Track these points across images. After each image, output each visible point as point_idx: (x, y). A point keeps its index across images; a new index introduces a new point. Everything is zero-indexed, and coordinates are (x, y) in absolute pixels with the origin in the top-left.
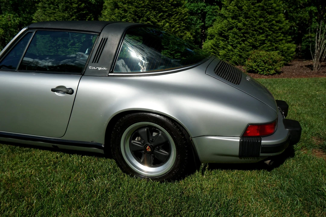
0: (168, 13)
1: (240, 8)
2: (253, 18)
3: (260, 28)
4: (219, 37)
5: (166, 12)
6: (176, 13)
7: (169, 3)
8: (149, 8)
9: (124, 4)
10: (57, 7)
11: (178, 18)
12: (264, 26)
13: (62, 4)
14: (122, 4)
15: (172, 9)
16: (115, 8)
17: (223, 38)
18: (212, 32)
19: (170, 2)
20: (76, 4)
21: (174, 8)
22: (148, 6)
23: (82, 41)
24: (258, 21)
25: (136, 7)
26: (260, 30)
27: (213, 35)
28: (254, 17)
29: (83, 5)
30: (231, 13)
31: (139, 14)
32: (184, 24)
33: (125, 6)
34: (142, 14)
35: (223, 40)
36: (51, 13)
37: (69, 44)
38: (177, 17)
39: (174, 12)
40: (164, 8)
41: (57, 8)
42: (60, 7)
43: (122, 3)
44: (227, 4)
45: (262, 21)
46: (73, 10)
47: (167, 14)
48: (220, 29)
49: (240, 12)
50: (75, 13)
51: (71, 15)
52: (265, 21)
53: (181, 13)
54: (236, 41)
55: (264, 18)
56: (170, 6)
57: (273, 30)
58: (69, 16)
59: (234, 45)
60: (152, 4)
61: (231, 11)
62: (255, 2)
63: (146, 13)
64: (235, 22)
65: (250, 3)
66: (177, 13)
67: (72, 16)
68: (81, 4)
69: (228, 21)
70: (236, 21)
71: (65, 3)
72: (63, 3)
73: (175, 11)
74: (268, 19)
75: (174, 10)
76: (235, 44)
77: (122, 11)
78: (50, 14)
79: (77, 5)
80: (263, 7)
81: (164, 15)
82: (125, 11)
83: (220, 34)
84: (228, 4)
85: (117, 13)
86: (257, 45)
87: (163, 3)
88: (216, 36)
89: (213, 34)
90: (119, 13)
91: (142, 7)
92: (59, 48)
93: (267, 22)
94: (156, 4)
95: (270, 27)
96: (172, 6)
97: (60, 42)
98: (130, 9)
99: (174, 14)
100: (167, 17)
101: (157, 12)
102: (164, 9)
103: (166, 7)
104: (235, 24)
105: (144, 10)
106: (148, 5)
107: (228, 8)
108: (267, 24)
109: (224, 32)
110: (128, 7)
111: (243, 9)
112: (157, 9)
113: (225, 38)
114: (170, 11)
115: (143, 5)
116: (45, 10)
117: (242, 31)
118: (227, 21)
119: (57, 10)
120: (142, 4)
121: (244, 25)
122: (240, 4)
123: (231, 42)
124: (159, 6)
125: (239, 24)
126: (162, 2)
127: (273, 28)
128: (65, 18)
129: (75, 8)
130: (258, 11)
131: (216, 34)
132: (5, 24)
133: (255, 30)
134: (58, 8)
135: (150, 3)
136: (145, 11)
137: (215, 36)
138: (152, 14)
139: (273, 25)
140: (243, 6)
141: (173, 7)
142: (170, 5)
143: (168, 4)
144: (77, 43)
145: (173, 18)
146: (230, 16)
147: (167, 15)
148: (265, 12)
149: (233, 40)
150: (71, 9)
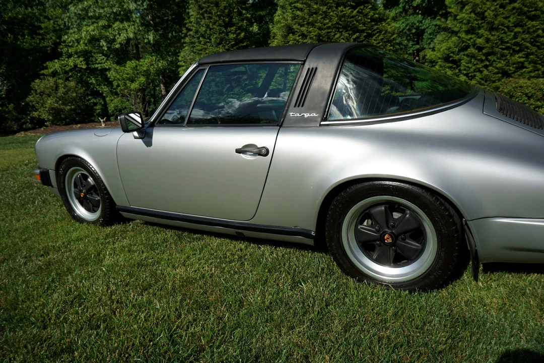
0: (367, 33)
1: (482, 16)
2: (503, 30)
3: (516, 44)
4: (443, 64)
5: (363, 31)
6: (378, 32)
7: (368, 19)
8: (338, 28)
9: (302, 26)
10: (208, 40)
11: (382, 39)
12: (523, 39)
13: (215, 36)
14: (299, 26)
15: (373, 26)
16: (288, 34)
17: (450, 65)
18: (433, 56)
19: (369, 17)
20: (233, 33)
21: (376, 25)
22: (337, 26)
23: (243, 85)
24: (513, 34)
25: (320, 29)
26: (515, 47)
27: (434, 62)
28: (505, 27)
29: (243, 34)
30: (465, 24)
31: (324, 39)
32: (392, 48)
33: (303, 29)
34: (328, 38)
35: (450, 68)
36: (201, 50)
37: (225, 90)
38: (380, 38)
39: (375, 30)
40: (361, 25)
41: (208, 42)
42: (212, 40)
44: (456, 11)
45: (519, 32)
46: (230, 42)
47: (365, 34)
48: (446, 51)
49: (480, 22)
52: (524, 32)
53: (386, 31)
54: (473, 67)
55: (521, 26)
56: (369, 22)
57: (539, 44)
59: (470, 75)
60: (343, 21)
61: (464, 21)
62: (507, 3)
63: (334, 36)
64: (471, 38)
65: (497, 5)
66: (380, 32)
68: (240, 34)
69: (459, 37)
70: (473, 36)
71: (220, 34)
72: (216, 34)
73: (378, 29)
74: (529, 28)
75: (375, 27)
76: (471, 72)
77: (299, 36)
78: (199, 51)
79: (235, 36)
80: (520, 8)
81: (360, 36)
82: (304, 36)
83: (447, 59)
84: (458, 11)
85: (293, 40)
86: (510, 70)
87: (360, 18)
88: (440, 62)
89: (434, 59)
90: (295, 40)
91: (328, 28)
93: (529, 33)
94: (348, 22)
95: (532, 40)
96: (371, 21)
98: (310, 32)
99: (376, 34)
100: (365, 39)
101: (351, 32)
102: (361, 27)
103: (364, 24)
104: (472, 40)
105: (331, 32)
106: (337, 23)
107: (458, 17)
108: (527, 36)
109: (452, 55)
110: (307, 30)
111: (486, 16)
112: (349, 29)
113: (454, 64)
114: (368, 30)
115: (330, 25)
116: (193, 47)
117: (484, 51)
118: (457, 38)
119: (209, 44)
120: (328, 24)
121: (488, 40)
122: (480, 8)
123: (465, 70)
124: (354, 24)
125: (479, 41)
126: (358, 17)
127: (537, 42)
129: (232, 40)
130: (512, 17)
131: (440, 58)
132: (147, 69)
133: (508, 48)
134: (210, 42)
135: (340, 21)
136: (333, 34)
137: (437, 62)
138: (342, 37)
139: (538, 36)
140: (486, 11)
141: (373, 23)
143: (366, 20)
145: (375, 40)
146: (464, 29)
147: (365, 36)
148: (524, 17)
149: (468, 67)
150: (226, 41)
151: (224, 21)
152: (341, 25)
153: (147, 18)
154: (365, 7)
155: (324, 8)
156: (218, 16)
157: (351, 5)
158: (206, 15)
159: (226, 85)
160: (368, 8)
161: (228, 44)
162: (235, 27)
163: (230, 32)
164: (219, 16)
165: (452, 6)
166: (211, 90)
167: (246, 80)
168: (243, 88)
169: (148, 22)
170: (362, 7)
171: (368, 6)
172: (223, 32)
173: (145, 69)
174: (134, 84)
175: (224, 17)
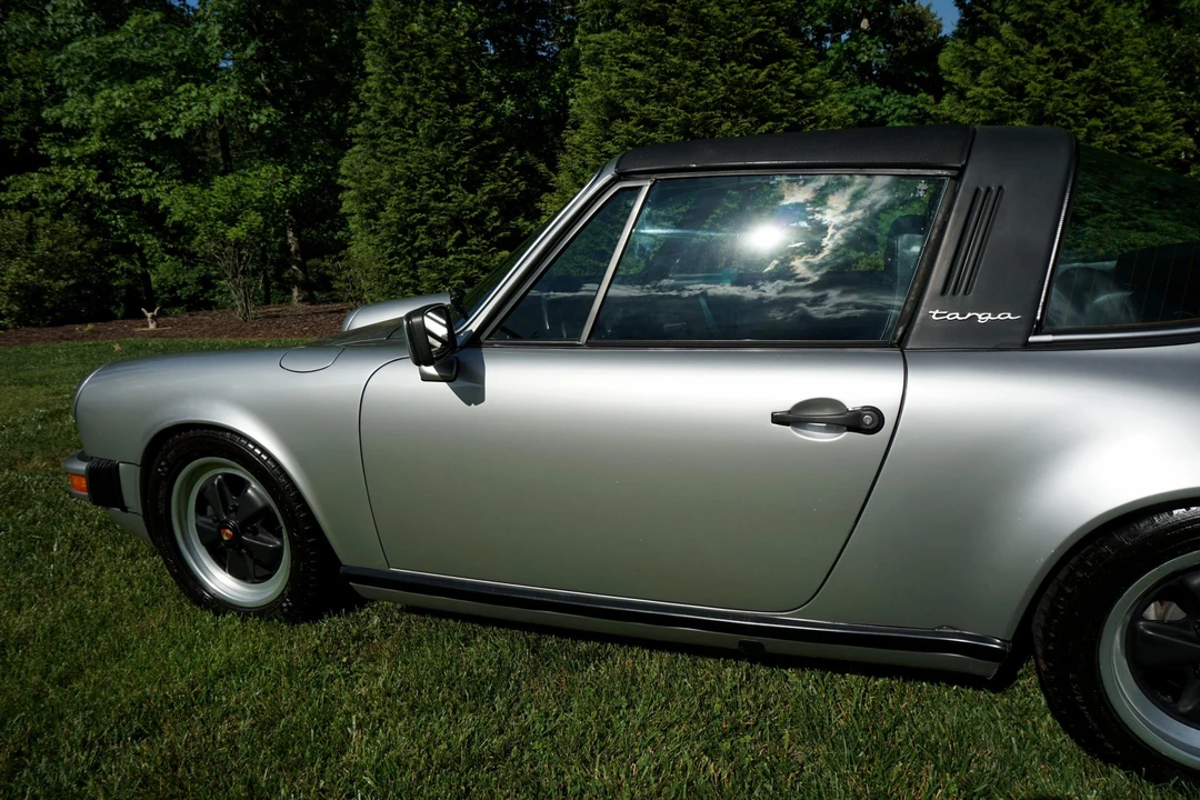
0: (789, 122)
1: (1018, 91)
2: (1064, 120)
5: (779, 118)
6: (811, 122)
7: (791, 91)
8: (728, 109)
9: (643, 102)
10: (411, 132)
12: (1105, 143)
13: (428, 122)
14: (638, 104)
15: (799, 107)
16: (612, 119)
19: (793, 87)
20: (470, 117)
21: (806, 105)
22: (726, 104)
23: (490, 230)
24: (1085, 130)
25: (685, 107)
28: (1069, 115)
29: (489, 120)
30: (983, 108)
31: (697, 132)
33: (648, 108)
34: (706, 131)
36: (395, 153)
37: (449, 243)
39: (803, 117)
40: (777, 104)
41: (410, 135)
42: (421, 131)
43: (635, 101)
44: (963, 82)
45: (1097, 128)
46: (462, 137)
47: (785, 124)
49: (1015, 104)
50: (468, 145)
51: (455, 153)
52: (1106, 128)
53: (829, 118)
55: (1100, 116)
56: (792, 99)
57: (1138, 154)
58: (448, 158)
60: (738, 94)
61: (984, 101)
62: (1068, 68)
63: (719, 125)
65: (1047, 72)
66: (817, 120)
67: (458, 156)
68: (483, 118)
71: (438, 117)
72: (429, 118)
73: (811, 114)
74: (1115, 120)
75: (806, 110)
77: (636, 125)
78: (389, 155)
79: (473, 121)
80: (1097, 80)
81: (776, 127)
82: (650, 124)
84: (967, 81)
85: (622, 134)
86: (1082, 212)
87: (774, 88)
90: (629, 132)
91: (707, 107)
92: (421, 258)
93: (1116, 130)
94: (749, 96)
95: (1124, 146)
96: (798, 97)
97: (422, 239)
98: (665, 116)
99: (808, 124)
101: (755, 119)
102: (777, 108)
103: (782, 102)
106: (725, 99)
107: (969, 94)
108: (1114, 136)
110: (657, 112)
111: (1030, 93)
112: (752, 111)
114: (792, 116)
115: (710, 100)
116: (375, 146)
119: (412, 141)
120: (705, 98)
122: (1014, 77)
124: (764, 100)
126: (770, 87)
127: (1135, 150)
128: (437, 163)
129: (466, 131)
130: (1080, 97)
132: (265, 196)
134: (416, 136)
135: (732, 92)
136: (716, 121)
138: (737, 129)
139: (1135, 138)
140: (1026, 83)
141: (801, 101)
142: (793, 95)
143: (786, 93)
144: (472, 235)
146: (982, 118)
148: (1107, 97)
150: (454, 135)
151: (447, 89)
152: (732, 102)
153: (258, 79)
154: (782, 64)
155: (696, 65)
156: (433, 77)
157: (753, 61)
158: (406, 75)
159: (451, 233)
160: (789, 67)
161: (459, 140)
162: (472, 103)
163: (461, 114)
164: (436, 78)
165: (954, 70)
166: (417, 244)
167: (496, 219)
168: (487, 237)
169: (260, 87)
170: (775, 65)
171: (789, 63)
172: (447, 113)
173: (259, 194)
174: (234, 229)
175: (447, 80)
